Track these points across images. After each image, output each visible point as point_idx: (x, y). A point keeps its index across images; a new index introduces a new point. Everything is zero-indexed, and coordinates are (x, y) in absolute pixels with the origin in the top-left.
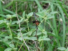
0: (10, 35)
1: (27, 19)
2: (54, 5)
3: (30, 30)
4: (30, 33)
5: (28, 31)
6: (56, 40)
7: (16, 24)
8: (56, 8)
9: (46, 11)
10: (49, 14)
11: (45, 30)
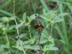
0: (7, 44)
1: (28, 23)
2: (63, 5)
3: (32, 37)
4: (32, 41)
5: (30, 38)
6: (66, 50)
7: (14, 29)
8: (66, 9)
9: (53, 12)
10: (57, 16)
11: (52, 37)
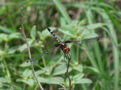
0: (6, 77)
1: (40, 42)
2: (92, 11)
3: (47, 64)
5: (43, 66)
6: (101, 83)
9: (78, 24)
10: (85, 30)
